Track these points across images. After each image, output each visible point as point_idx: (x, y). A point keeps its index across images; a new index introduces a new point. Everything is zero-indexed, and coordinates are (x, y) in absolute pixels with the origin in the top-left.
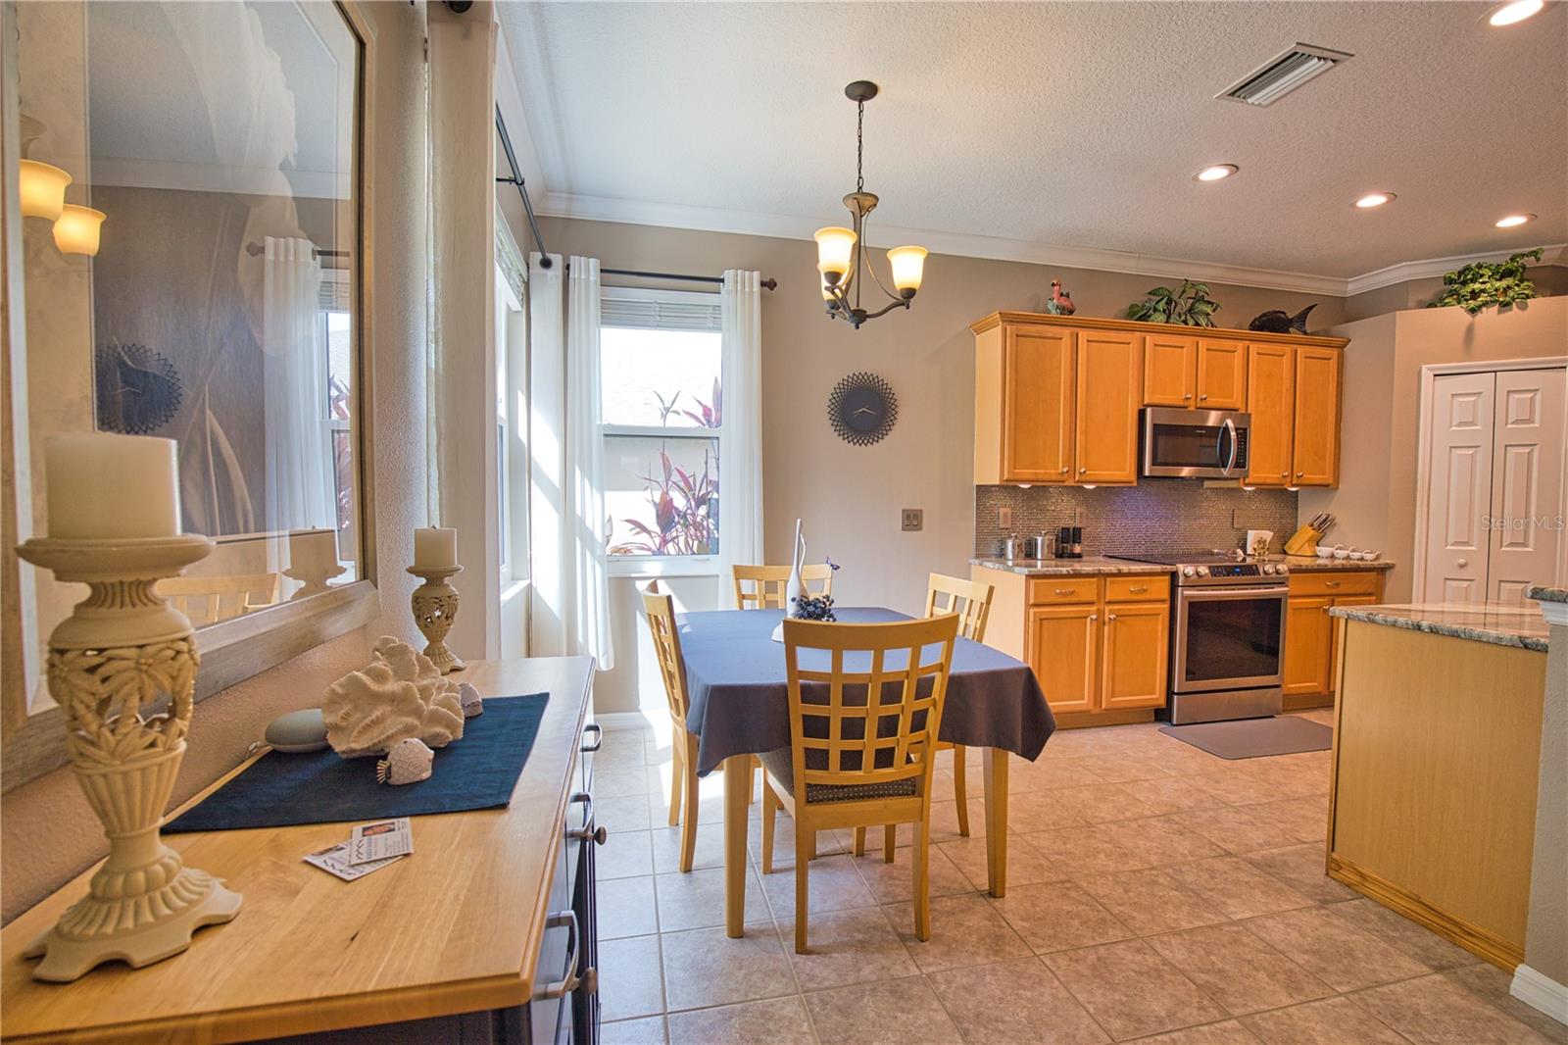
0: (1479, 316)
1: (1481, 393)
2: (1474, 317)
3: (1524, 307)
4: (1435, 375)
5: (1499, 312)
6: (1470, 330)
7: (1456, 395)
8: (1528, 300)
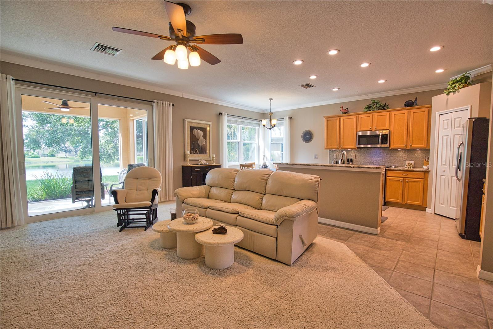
0: (449, 96)
1: (449, 119)
2: (448, 96)
3: (459, 92)
4: (440, 115)
5: (454, 94)
6: (447, 100)
7: (445, 120)
8: (460, 90)
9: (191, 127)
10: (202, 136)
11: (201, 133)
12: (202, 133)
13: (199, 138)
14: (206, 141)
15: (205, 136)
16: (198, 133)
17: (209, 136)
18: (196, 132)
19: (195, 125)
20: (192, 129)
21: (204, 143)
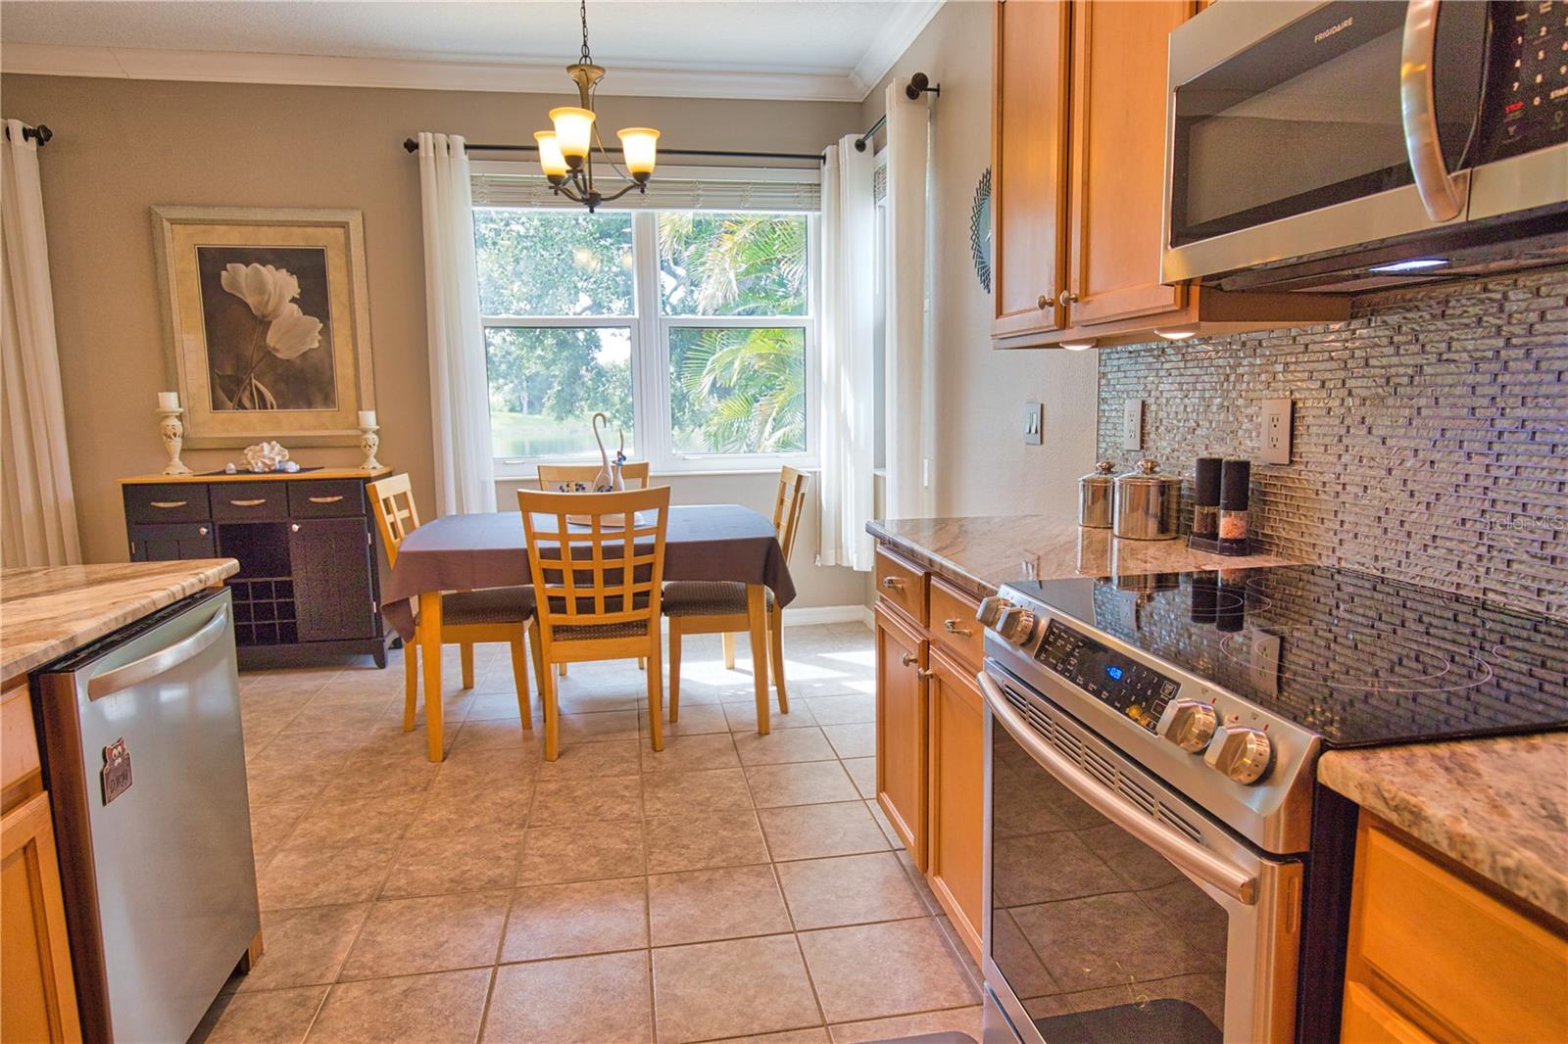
9: (203, 253)
10: (293, 300)
11: (283, 284)
12: (293, 281)
13: (276, 313)
14: (326, 332)
15: (314, 299)
16: (260, 288)
17: (344, 298)
18: (242, 280)
19: (232, 238)
20: (212, 262)
21: (316, 345)
